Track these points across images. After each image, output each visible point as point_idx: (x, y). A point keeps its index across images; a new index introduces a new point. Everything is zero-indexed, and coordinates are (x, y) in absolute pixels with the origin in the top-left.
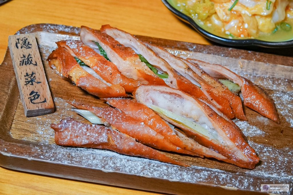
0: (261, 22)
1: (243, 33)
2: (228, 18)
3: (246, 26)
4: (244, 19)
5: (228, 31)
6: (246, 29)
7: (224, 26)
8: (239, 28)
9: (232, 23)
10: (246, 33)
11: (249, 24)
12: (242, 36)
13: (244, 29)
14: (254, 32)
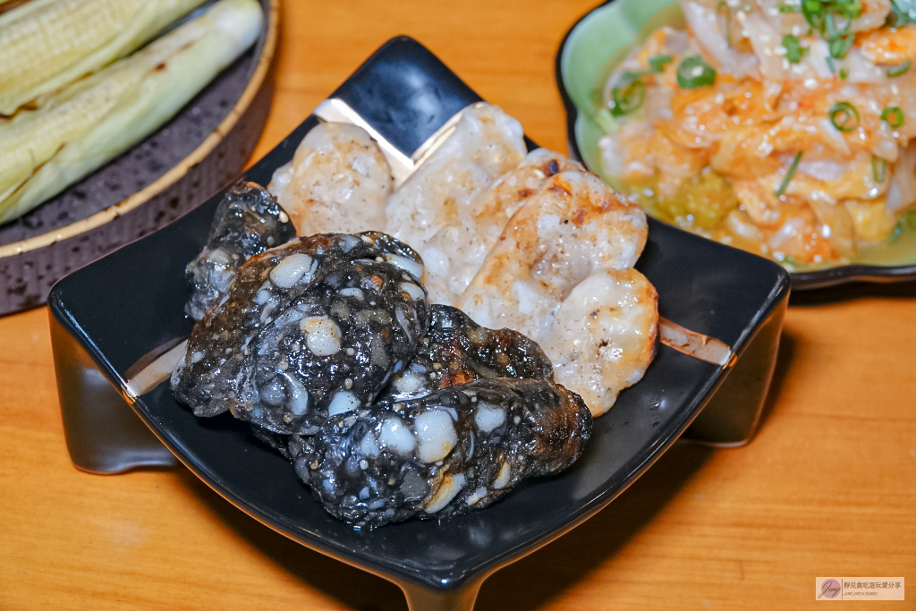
0: (861, 216)
1: (818, 250)
2: (775, 216)
3: (826, 231)
4: (819, 214)
5: (780, 249)
6: (826, 240)
7: (765, 240)
8: (807, 238)
9: (788, 229)
10: (827, 249)
11: (832, 227)
12: (818, 259)
13: (822, 240)
14: (846, 244)
